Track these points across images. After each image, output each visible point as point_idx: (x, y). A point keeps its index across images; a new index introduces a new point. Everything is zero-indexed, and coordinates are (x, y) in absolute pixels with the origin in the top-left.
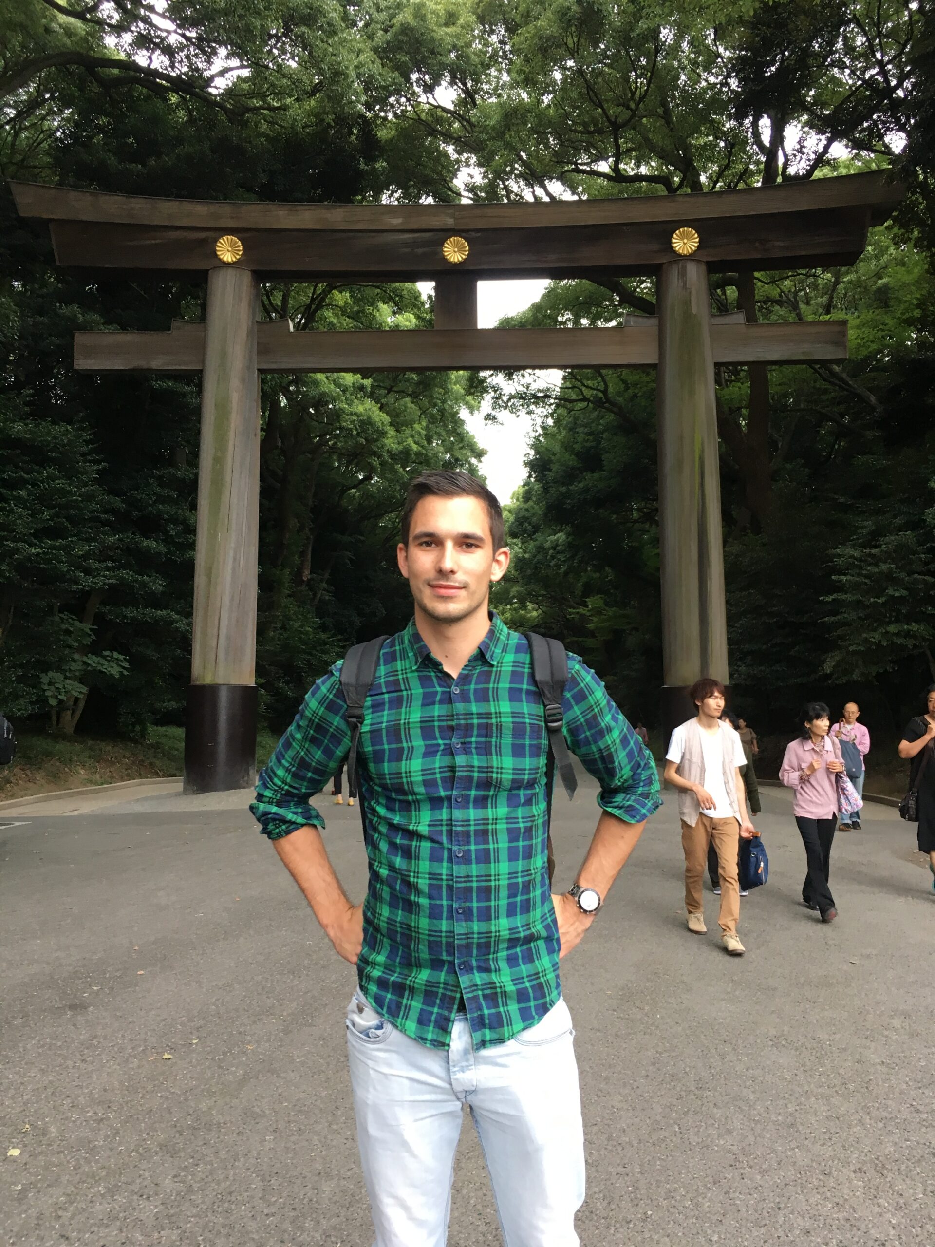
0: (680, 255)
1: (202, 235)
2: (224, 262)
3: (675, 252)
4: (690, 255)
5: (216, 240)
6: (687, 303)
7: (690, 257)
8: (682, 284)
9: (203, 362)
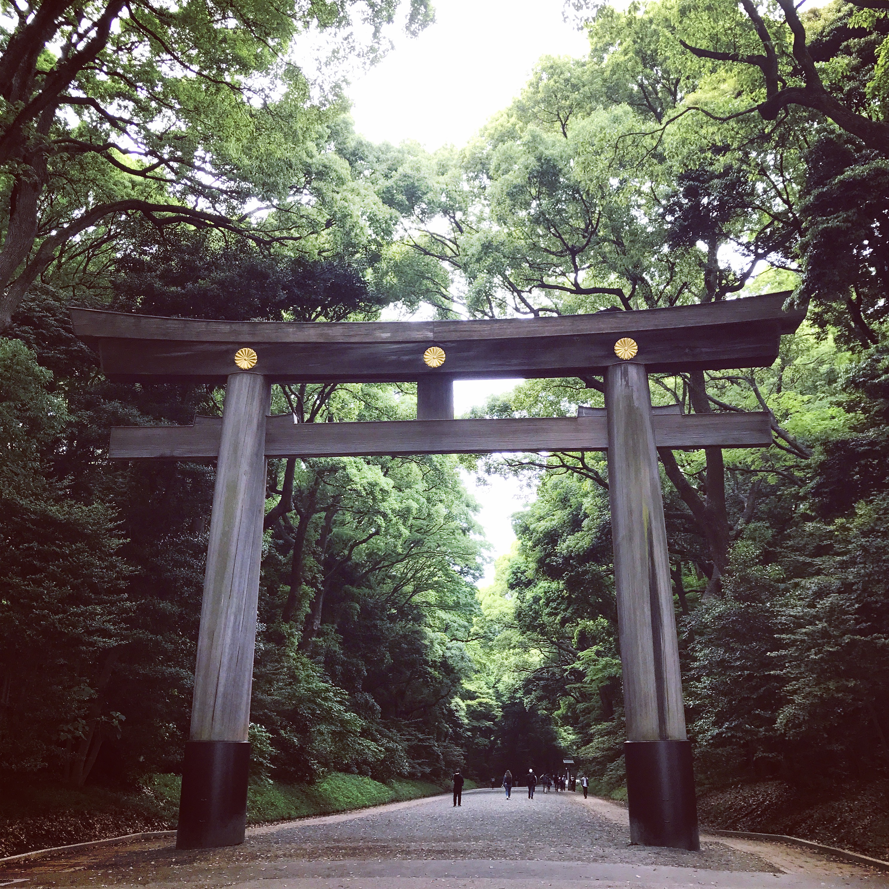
0: (622, 360)
1: (224, 347)
2: (241, 369)
3: (618, 357)
4: (631, 359)
5: (236, 351)
6: (629, 398)
7: (631, 361)
8: (624, 383)
9: (218, 450)
